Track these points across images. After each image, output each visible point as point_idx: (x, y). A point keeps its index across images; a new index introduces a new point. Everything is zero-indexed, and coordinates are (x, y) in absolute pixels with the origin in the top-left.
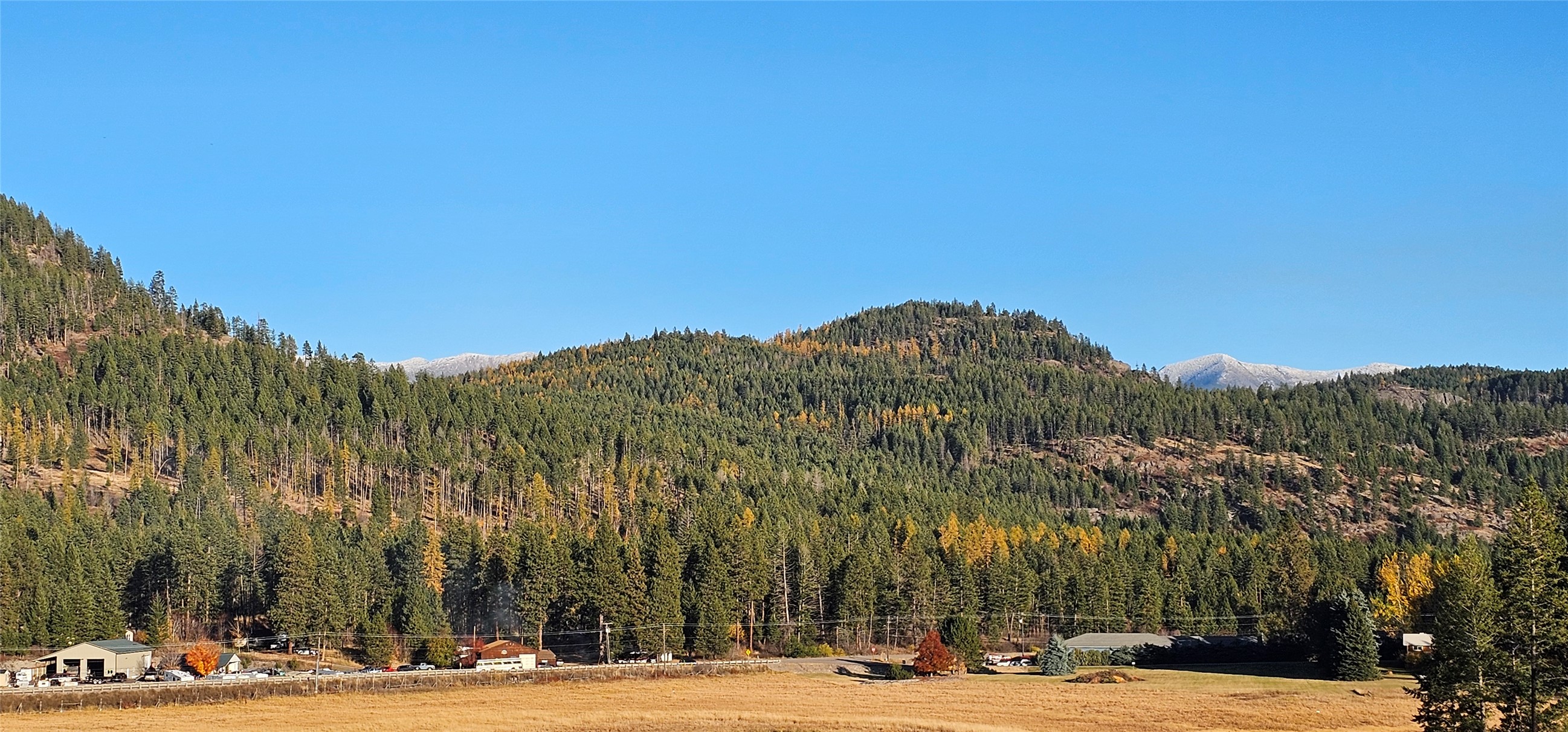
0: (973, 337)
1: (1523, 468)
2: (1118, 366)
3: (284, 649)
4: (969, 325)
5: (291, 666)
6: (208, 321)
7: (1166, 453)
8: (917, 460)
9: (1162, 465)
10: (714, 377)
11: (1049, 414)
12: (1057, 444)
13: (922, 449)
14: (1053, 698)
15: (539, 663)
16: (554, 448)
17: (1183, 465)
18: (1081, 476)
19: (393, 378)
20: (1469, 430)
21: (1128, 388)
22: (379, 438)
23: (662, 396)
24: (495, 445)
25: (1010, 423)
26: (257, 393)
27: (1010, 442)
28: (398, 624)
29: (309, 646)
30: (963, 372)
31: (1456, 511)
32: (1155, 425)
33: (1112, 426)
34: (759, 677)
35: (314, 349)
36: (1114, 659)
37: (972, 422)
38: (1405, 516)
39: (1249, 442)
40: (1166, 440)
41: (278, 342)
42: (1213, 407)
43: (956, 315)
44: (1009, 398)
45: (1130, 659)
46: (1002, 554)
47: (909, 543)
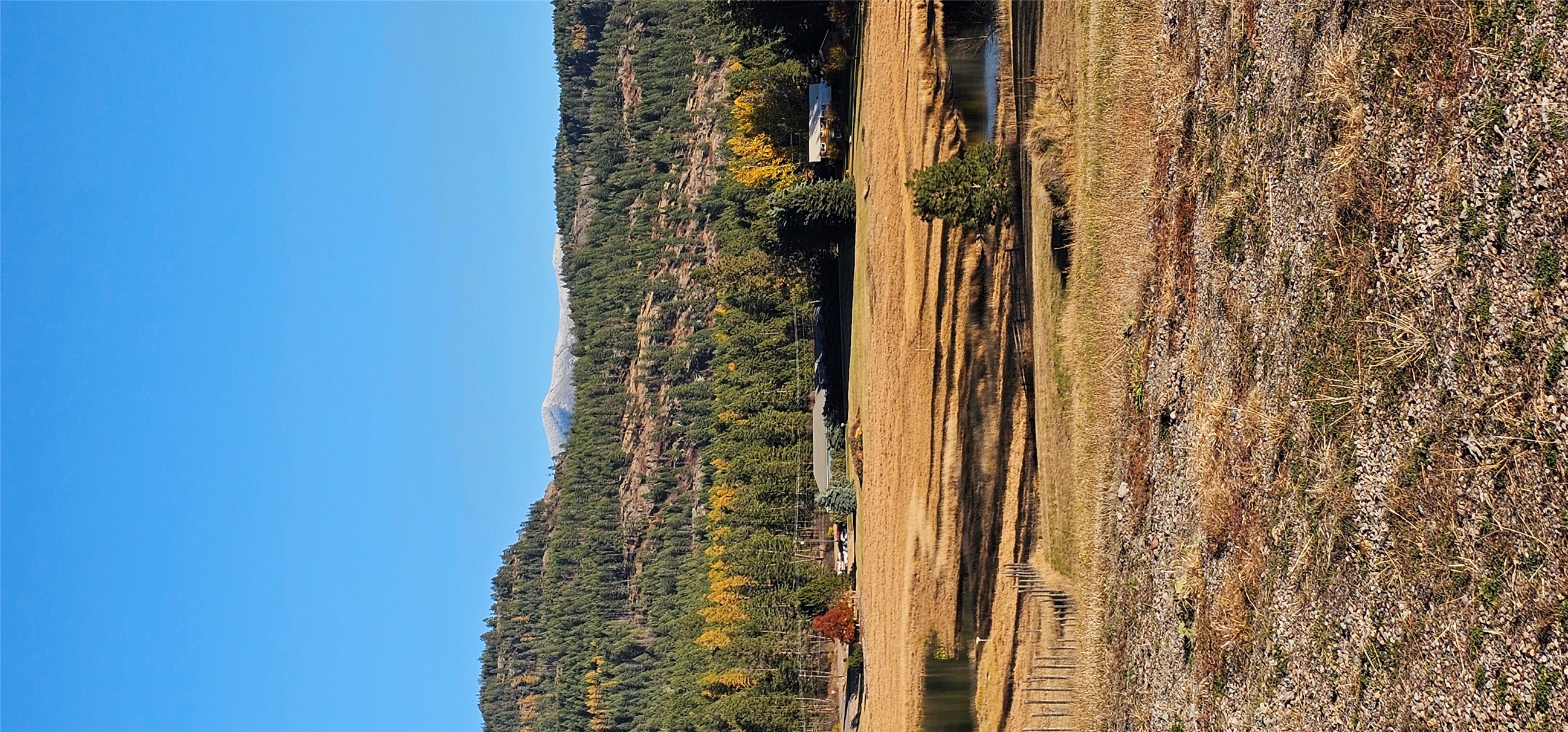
0: (518, 640)
1: (654, 106)
2: (550, 493)
4: (506, 644)
7: (637, 442)
8: (642, 691)
9: (650, 446)
11: (597, 558)
12: (627, 550)
13: (632, 687)
14: (878, 491)
17: (649, 425)
18: (659, 525)
20: (616, 157)
21: (572, 480)
25: (606, 597)
27: (626, 597)
30: (553, 647)
31: (694, 167)
32: (608, 452)
33: (610, 495)
36: (838, 446)
37: (605, 635)
38: (699, 214)
39: (627, 361)
40: (625, 441)
42: (592, 396)
43: (495, 658)
44: (580, 600)
45: (837, 431)
46: (737, 581)
47: (726, 679)
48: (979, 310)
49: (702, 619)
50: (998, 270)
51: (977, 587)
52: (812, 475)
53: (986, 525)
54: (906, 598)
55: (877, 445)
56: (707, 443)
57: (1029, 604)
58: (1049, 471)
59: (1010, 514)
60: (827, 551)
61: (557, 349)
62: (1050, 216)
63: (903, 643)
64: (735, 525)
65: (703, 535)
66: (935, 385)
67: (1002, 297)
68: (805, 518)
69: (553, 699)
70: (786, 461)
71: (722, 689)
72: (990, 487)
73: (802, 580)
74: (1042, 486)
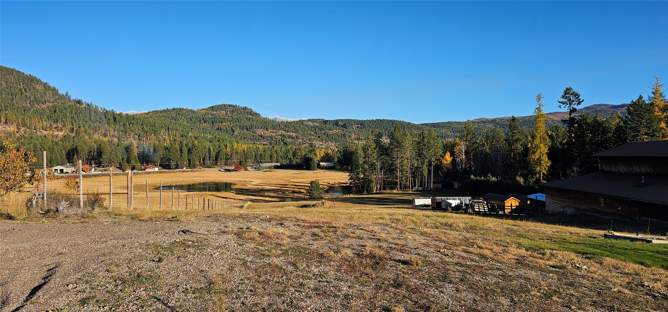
0: (235, 111)
1: (330, 136)
2: (262, 117)
3: (103, 167)
4: (235, 109)
5: (105, 170)
6: (79, 102)
7: (271, 132)
8: (226, 133)
9: (270, 134)
10: (186, 117)
11: (250, 125)
12: (252, 131)
13: (227, 131)
15: (159, 169)
16: (155, 129)
17: (274, 134)
18: (256, 136)
19: (120, 115)
20: (321, 129)
21: (264, 121)
22: (118, 126)
23: (175, 120)
24: (143, 128)
25: (243, 126)
26: (91, 117)
27: (243, 130)
28: (128, 162)
29: (109, 166)
30: (234, 117)
31: (319, 143)
32: (269, 127)
33: (261, 127)
34: (204, 172)
35: (103, 108)
36: (270, 168)
37: (236, 126)
38: (311, 143)
39: (285, 131)
40: (271, 130)
41: (95, 107)
42: (279, 124)
43: (232, 107)
44: (243, 122)
45: (273, 167)
46: (246, 150)
47: (228, 147)
48: (294, 192)
49: (239, 143)
50: (301, 195)
51: (244, 192)
52: (265, 163)
53: (256, 194)
54: (242, 180)
55: (269, 175)
56: (271, 144)
57: (241, 202)
58: (266, 205)
59: (258, 198)
60: (251, 165)
61: (287, 119)
62: (311, 204)
63: (234, 179)
64: (256, 149)
65: (254, 143)
66: (281, 184)
67: (296, 196)
68: (258, 162)
69: (225, 117)
70: (268, 158)
71: (226, 147)
72: (263, 194)
73: (246, 161)
74: (262, 204)
